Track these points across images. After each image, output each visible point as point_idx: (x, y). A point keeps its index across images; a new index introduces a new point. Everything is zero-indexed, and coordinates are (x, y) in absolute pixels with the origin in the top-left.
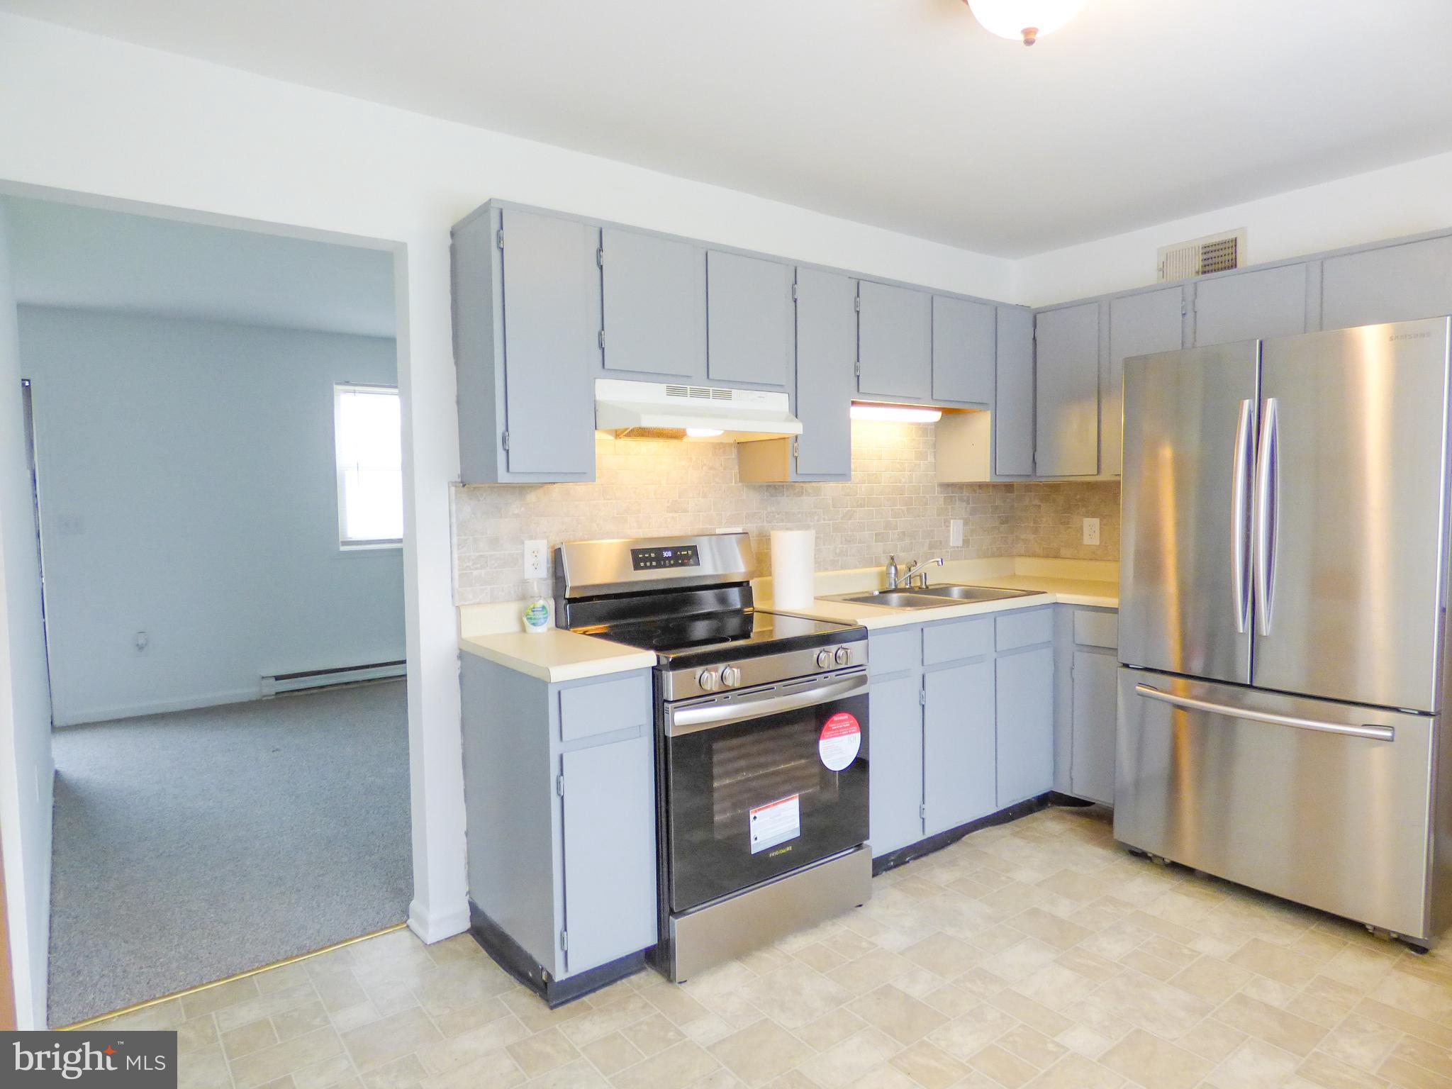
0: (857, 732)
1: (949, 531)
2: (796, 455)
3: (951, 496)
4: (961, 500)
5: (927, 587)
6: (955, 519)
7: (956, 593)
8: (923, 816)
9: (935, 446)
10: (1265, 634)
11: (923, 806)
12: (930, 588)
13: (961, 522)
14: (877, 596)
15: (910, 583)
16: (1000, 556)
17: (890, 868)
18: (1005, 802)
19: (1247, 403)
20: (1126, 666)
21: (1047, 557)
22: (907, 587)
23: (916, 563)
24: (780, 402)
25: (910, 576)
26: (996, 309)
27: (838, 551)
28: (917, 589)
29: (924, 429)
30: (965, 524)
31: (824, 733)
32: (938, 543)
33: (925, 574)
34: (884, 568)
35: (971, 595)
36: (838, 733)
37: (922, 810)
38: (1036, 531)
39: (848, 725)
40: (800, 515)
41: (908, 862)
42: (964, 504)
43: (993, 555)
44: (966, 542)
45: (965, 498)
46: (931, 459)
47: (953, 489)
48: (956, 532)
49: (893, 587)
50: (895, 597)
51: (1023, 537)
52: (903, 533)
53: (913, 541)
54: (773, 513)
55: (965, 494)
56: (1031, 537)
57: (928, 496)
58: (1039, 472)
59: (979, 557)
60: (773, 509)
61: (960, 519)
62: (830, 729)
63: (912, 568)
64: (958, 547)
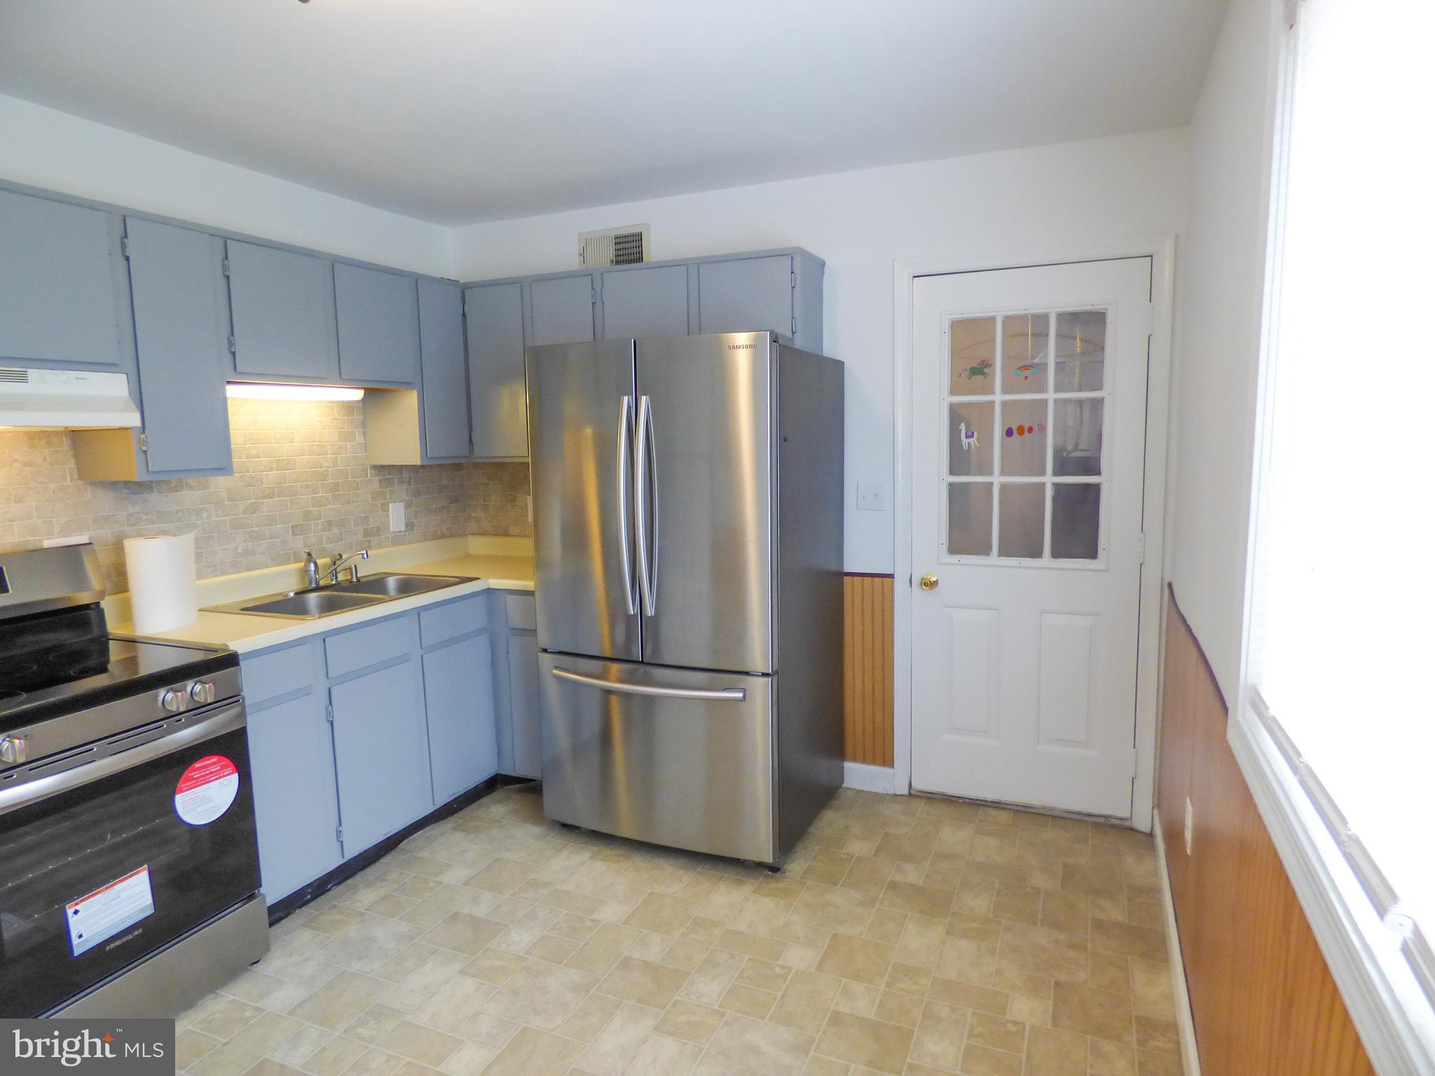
0: (233, 773)
1: (388, 515)
2: (144, 448)
3: (388, 479)
4: (401, 481)
5: (358, 580)
6: (395, 502)
7: (391, 583)
8: (341, 839)
9: (364, 425)
10: (650, 615)
11: (340, 829)
12: (362, 580)
13: (402, 505)
14: (291, 599)
15: (336, 578)
16: (451, 536)
17: (306, 903)
18: (443, 798)
19: (626, 398)
20: (545, 651)
21: (497, 535)
22: (333, 582)
23: (341, 556)
24: (115, 385)
25: (335, 569)
26: (416, 281)
27: (240, 550)
28: (344, 585)
29: (348, 407)
30: (408, 505)
31: (181, 785)
32: (375, 530)
33: (355, 566)
34: (303, 564)
35: (409, 586)
36: (205, 781)
37: (339, 833)
38: (485, 508)
39: (219, 768)
40: (180, 514)
41: (330, 889)
42: (405, 486)
43: (443, 536)
44: (410, 526)
45: (406, 480)
46: (360, 439)
47: (388, 472)
48: (396, 516)
49: (314, 585)
50: (313, 598)
51: (473, 515)
52: (330, 523)
53: (343, 530)
54: (138, 513)
55: (405, 475)
56: (482, 515)
57: (358, 480)
58: (478, 451)
59: (426, 539)
60: (137, 509)
61: (400, 501)
62: (192, 779)
63: (337, 562)
64: (400, 532)
